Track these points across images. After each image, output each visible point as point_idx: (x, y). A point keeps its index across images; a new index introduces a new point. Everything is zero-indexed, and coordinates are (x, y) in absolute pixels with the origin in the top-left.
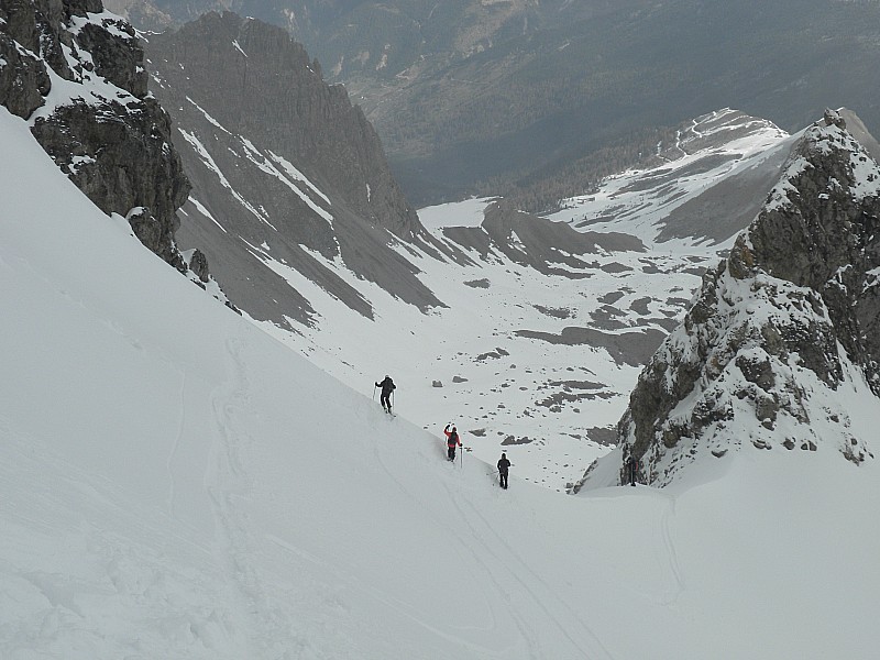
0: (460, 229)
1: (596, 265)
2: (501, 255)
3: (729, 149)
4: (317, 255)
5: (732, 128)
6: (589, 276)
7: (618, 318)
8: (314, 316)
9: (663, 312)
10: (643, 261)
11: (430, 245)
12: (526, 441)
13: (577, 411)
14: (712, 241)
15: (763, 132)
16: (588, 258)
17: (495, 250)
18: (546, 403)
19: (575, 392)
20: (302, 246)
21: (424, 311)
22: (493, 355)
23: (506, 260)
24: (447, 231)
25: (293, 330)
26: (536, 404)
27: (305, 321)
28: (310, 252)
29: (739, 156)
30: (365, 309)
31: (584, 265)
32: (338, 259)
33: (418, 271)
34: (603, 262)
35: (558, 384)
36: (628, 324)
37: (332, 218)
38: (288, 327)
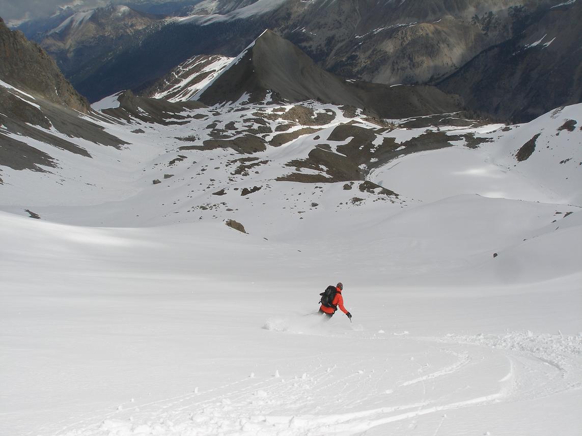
0: (110, 110)
1: (189, 116)
2: (138, 120)
3: (207, 69)
4: (39, 127)
5: (202, 62)
6: (189, 122)
7: (224, 133)
8: (55, 161)
9: (245, 126)
10: (210, 111)
11: (100, 116)
12: (256, 189)
13: (257, 173)
14: (231, 102)
15: (219, 60)
16: (183, 114)
17: (132, 118)
18: (238, 172)
19: (248, 163)
20: (28, 124)
21: (118, 148)
22: (177, 159)
23: (141, 122)
24: (103, 111)
25: (45, 171)
26: (231, 174)
27: (49, 164)
28: (34, 126)
29: (215, 71)
30: (84, 153)
31: (183, 117)
32: (53, 129)
33: (103, 128)
34: (192, 114)
35: (235, 161)
36: (232, 135)
37: (39, 106)
38: (40, 170)
